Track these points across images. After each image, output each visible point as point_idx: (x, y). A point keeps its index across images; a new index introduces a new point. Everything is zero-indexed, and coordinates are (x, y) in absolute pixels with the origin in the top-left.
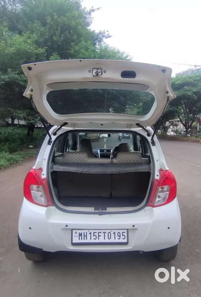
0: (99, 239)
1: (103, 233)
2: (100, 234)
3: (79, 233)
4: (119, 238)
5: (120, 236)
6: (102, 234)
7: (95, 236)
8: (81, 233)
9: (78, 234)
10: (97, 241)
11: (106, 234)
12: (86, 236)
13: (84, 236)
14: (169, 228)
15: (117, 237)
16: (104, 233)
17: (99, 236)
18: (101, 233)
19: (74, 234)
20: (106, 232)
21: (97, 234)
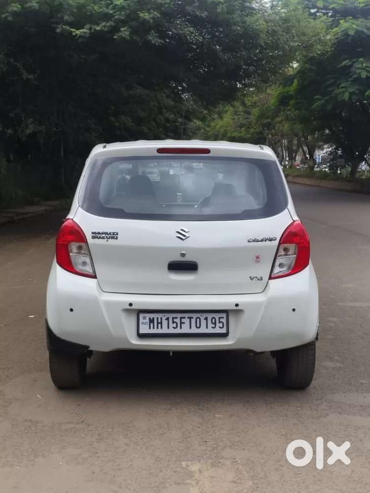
0: (181, 328)
1: (188, 318)
2: (183, 320)
3: (150, 318)
4: (213, 326)
5: (215, 324)
6: (186, 321)
7: (175, 324)
8: (153, 318)
9: (147, 320)
10: (178, 331)
11: (193, 321)
12: (161, 323)
13: (158, 323)
14: (294, 310)
15: (210, 325)
16: (190, 318)
17: (181, 323)
18: (184, 318)
19: (141, 320)
20: (192, 318)
21: (178, 321)
